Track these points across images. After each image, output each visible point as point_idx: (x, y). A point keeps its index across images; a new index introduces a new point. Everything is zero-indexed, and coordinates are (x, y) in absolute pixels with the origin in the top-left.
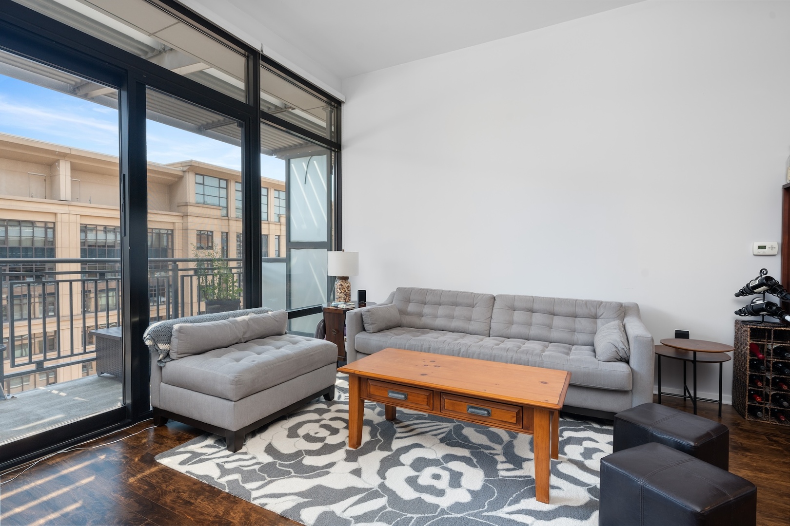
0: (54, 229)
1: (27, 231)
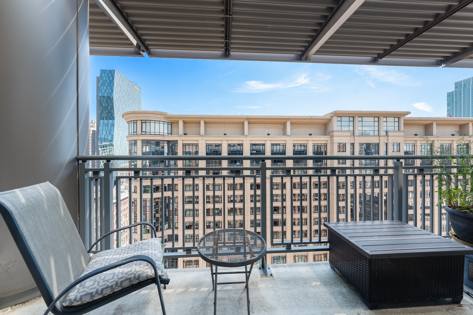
0: (285, 146)
1: (278, 147)
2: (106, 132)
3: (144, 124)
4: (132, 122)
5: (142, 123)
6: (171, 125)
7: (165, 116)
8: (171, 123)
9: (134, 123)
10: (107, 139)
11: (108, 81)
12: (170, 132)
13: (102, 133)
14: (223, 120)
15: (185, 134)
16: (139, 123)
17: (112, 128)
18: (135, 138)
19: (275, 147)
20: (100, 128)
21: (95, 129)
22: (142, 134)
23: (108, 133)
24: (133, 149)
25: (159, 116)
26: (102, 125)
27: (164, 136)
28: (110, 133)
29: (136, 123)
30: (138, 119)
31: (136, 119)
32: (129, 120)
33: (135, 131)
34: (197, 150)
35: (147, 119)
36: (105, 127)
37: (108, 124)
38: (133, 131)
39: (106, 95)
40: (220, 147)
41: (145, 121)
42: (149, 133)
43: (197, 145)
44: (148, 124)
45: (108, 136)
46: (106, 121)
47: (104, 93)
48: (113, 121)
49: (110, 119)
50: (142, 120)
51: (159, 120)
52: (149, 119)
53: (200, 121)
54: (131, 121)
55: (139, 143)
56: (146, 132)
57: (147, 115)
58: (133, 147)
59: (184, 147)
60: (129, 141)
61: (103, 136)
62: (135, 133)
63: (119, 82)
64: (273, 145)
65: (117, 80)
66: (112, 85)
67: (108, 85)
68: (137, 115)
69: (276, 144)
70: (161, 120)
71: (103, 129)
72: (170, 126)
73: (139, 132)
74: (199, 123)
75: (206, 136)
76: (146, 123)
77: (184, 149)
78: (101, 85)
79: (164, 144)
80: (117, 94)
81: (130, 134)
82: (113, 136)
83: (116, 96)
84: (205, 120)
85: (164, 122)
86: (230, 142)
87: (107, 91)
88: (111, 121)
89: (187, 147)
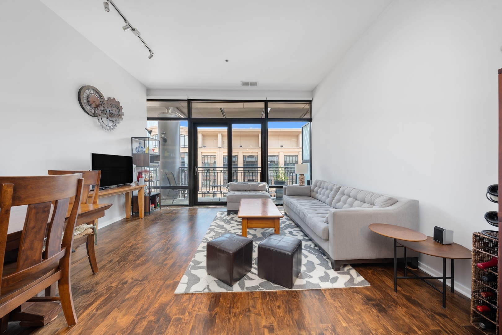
1: (291, 158)
14: (239, 133)
15: (204, 147)
19: (288, 158)
34: (215, 161)
40: (236, 158)
43: (215, 157)
53: (218, 134)
54: (155, 135)
59: (203, 158)
64: (286, 156)
69: (289, 155)
74: (217, 136)
75: (223, 148)
77: (203, 160)
79: (185, 155)
81: (155, 147)
84: (222, 133)
85: (185, 135)
86: (245, 154)
89: (206, 158)
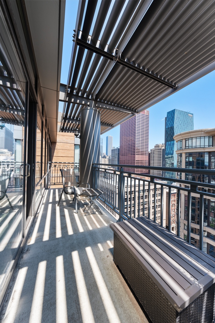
2: (170, 149)
3: (187, 141)
4: (179, 141)
5: (186, 141)
6: (213, 138)
7: (205, 132)
8: (213, 136)
9: (180, 142)
10: (170, 153)
11: (171, 118)
12: (211, 144)
13: (168, 150)
16: (184, 141)
17: (173, 146)
18: (181, 152)
20: (167, 147)
21: (164, 148)
22: (185, 149)
23: (170, 150)
24: (179, 159)
25: (200, 133)
26: (167, 145)
27: (205, 148)
28: (172, 150)
29: (182, 141)
30: (183, 138)
31: (182, 139)
32: (177, 140)
33: (181, 147)
35: (190, 137)
36: (169, 146)
37: (171, 144)
38: (179, 147)
39: (170, 127)
41: (188, 139)
42: (191, 147)
44: (190, 141)
45: (170, 151)
46: (169, 143)
47: (169, 126)
48: (173, 142)
49: (172, 141)
50: (186, 139)
51: (200, 136)
52: (191, 137)
55: (184, 156)
56: (188, 147)
57: (189, 134)
58: (180, 158)
60: (178, 154)
61: (168, 152)
62: (181, 149)
63: (178, 115)
65: (176, 115)
66: (173, 119)
67: (171, 120)
68: (182, 136)
70: (202, 136)
71: (168, 148)
72: (211, 139)
73: (184, 147)
76: (188, 140)
78: (167, 122)
79: (205, 154)
80: (176, 123)
81: (178, 149)
82: (173, 151)
83: (175, 126)
85: (205, 136)
87: (171, 124)
88: (172, 142)
